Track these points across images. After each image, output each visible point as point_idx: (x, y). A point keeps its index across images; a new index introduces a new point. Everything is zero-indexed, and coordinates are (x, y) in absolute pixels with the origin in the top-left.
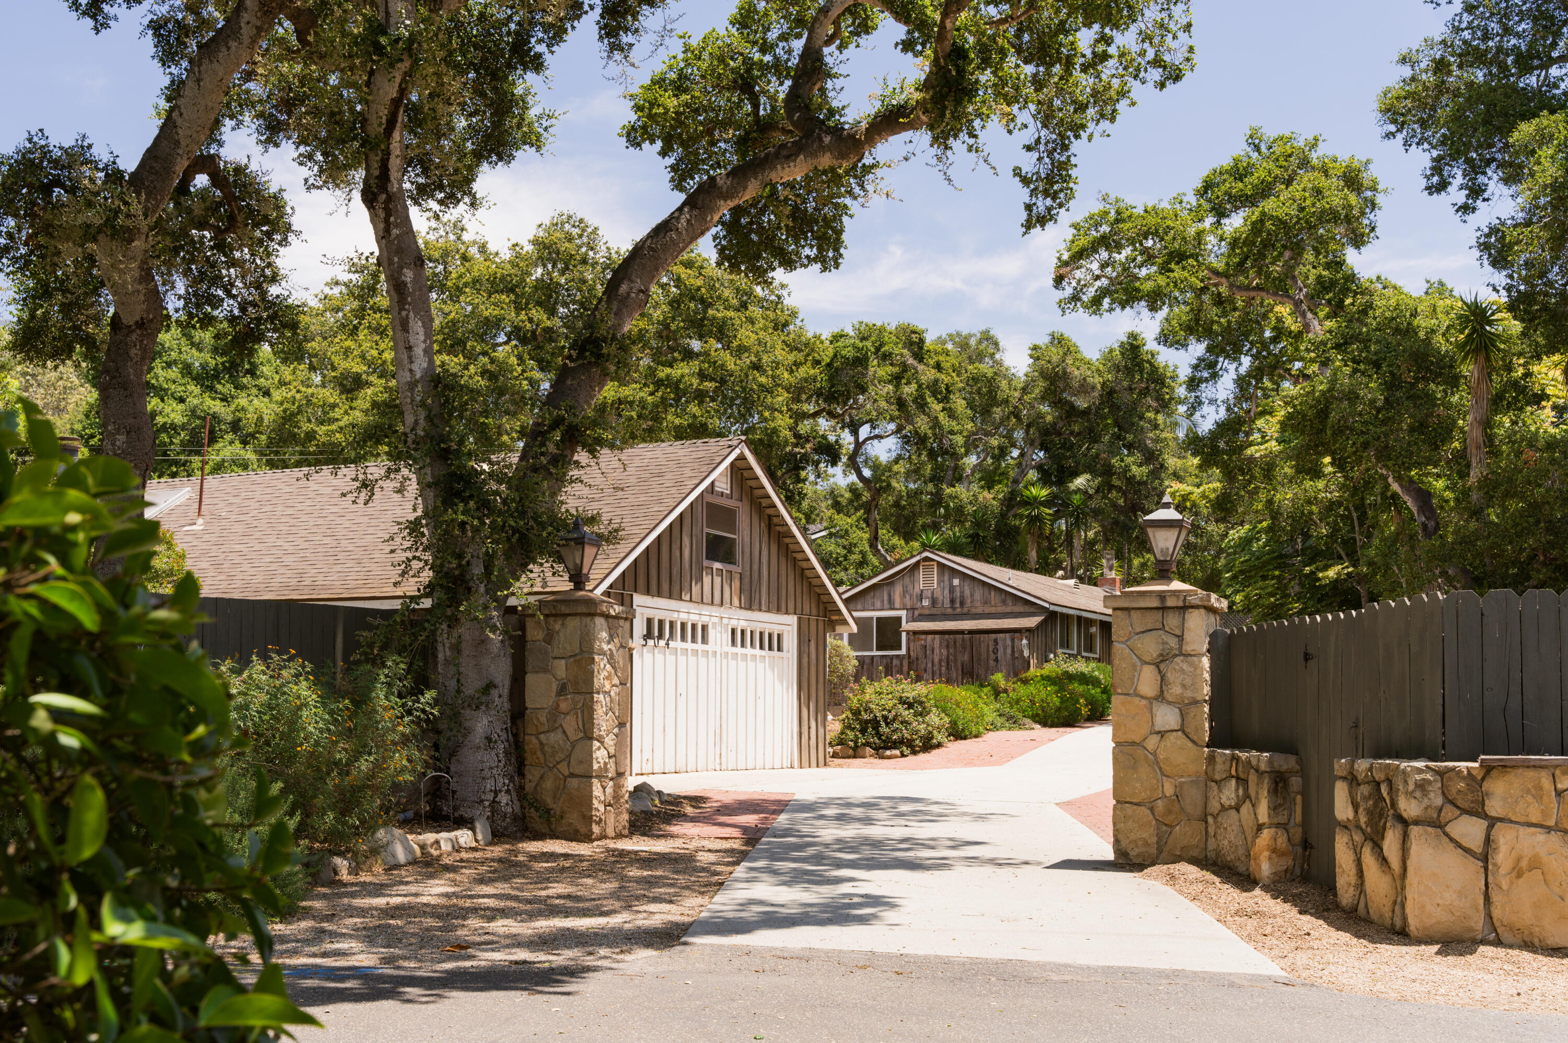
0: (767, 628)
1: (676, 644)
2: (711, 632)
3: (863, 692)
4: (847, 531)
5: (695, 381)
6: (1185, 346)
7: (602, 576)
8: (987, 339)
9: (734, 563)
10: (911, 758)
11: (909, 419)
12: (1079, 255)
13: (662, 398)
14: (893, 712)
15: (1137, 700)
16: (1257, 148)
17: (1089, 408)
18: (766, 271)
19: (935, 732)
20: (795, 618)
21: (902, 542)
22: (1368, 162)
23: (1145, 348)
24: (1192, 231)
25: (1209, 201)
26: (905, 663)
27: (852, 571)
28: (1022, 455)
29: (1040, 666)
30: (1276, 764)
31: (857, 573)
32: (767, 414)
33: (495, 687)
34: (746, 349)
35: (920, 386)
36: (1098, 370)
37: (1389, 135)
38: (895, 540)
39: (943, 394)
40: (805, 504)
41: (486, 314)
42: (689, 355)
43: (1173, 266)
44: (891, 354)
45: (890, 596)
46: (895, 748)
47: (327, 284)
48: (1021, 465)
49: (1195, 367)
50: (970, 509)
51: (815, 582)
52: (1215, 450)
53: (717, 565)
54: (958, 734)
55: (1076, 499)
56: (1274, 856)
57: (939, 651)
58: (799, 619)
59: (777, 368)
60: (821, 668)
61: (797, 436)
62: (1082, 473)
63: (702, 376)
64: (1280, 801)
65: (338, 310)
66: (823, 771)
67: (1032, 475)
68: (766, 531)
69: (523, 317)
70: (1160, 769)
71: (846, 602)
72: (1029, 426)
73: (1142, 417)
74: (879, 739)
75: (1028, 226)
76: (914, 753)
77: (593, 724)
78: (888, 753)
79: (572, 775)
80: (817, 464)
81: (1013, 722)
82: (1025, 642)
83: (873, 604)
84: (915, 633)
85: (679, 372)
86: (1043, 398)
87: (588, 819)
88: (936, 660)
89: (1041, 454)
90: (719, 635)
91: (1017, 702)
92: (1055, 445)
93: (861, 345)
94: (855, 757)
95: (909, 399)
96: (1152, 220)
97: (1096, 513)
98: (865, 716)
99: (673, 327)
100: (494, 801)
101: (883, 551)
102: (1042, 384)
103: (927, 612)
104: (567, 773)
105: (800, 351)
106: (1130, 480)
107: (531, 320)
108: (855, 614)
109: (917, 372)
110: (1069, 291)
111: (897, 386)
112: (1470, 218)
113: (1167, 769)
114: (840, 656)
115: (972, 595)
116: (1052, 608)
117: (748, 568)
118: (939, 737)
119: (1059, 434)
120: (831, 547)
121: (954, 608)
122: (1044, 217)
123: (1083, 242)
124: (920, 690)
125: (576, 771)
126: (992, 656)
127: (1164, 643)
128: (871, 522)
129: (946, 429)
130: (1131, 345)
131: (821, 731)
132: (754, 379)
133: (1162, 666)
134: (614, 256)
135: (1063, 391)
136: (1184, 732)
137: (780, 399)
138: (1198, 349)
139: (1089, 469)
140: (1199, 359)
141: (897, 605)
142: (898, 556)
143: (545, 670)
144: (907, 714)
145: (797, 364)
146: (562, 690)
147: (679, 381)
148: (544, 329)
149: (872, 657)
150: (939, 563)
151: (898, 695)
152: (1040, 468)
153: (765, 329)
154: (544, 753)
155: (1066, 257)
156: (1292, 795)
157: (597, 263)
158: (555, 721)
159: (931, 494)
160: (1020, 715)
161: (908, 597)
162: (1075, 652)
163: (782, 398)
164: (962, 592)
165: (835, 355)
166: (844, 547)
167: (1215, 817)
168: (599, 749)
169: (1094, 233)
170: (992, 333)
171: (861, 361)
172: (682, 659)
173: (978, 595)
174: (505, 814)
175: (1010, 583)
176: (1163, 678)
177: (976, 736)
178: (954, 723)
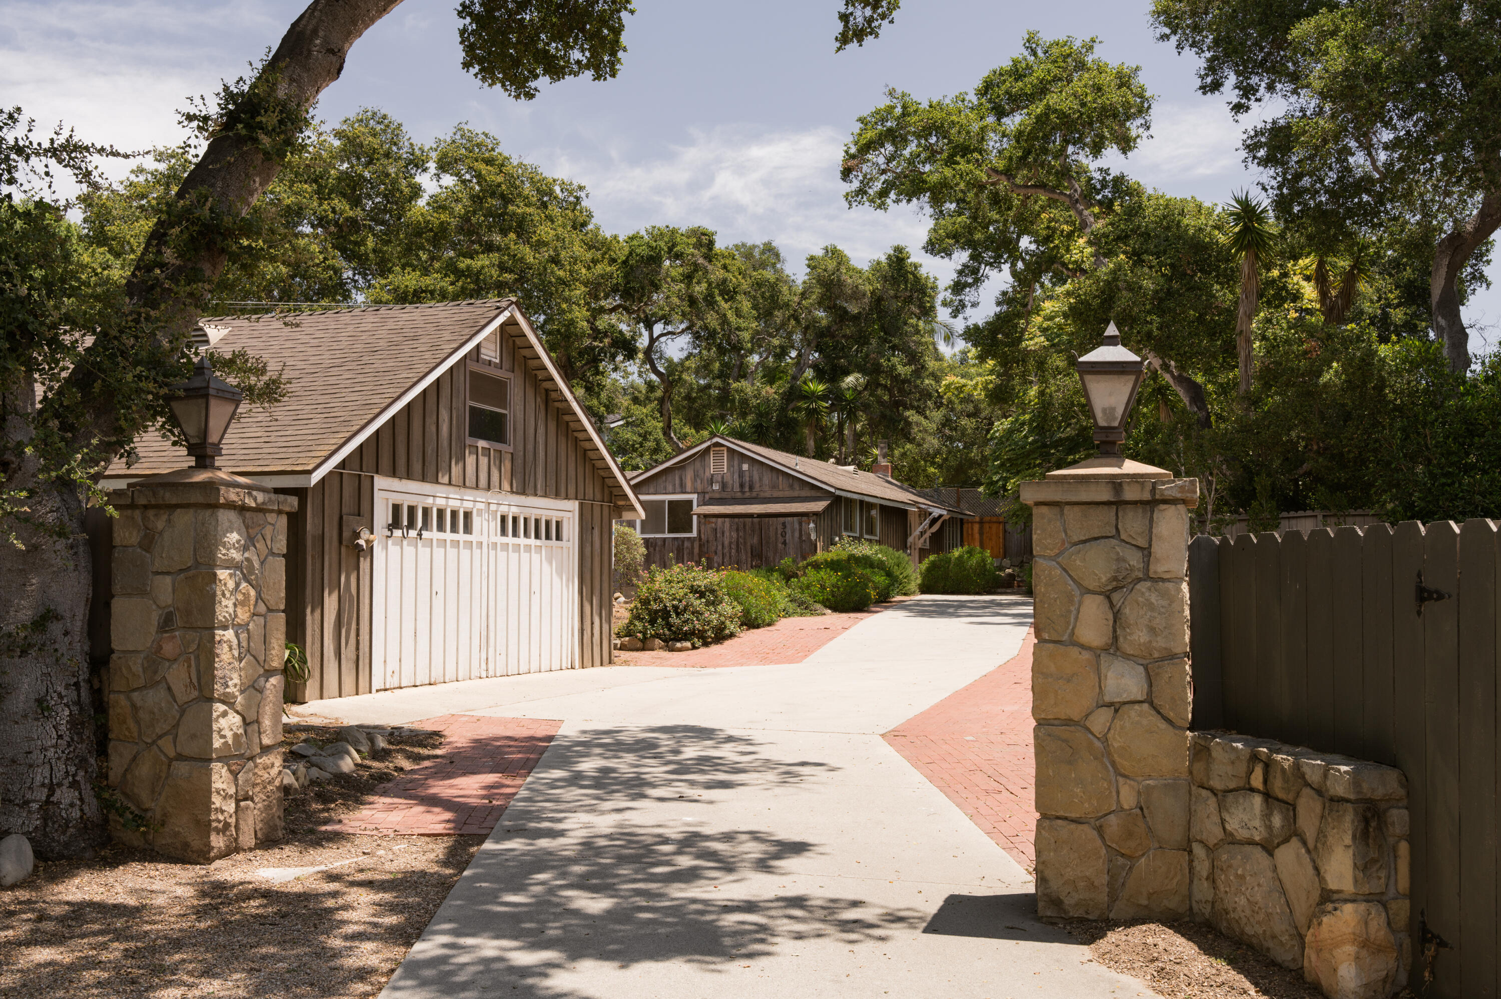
0: (544, 515)
1: (432, 534)
2: (476, 521)
3: (653, 581)
4: (642, 421)
5: (495, 272)
6: (949, 255)
7: (326, 453)
8: (769, 250)
9: (505, 442)
10: (703, 650)
11: (700, 316)
12: (866, 148)
13: (462, 287)
14: (684, 602)
15: (1074, 651)
16: (1034, 53)
17: (860, 313)
18: (527, 80)
19: (728, 623)
20: (577, 503)
21: (693, 431)
22: (1137, 69)
23: (909, 261)
24: (975, 127)
25: (990, 101)
26: (696, 545)
27: (647, 457)
28: (799, 355)
29: (826, 549)
30: (1365, 786)
31: (651, 459)
32: (564, 306)
33: (58, 618)
34: (546, 244)
35: (710, 284)
36: (868, 279)
37: (1164, 37)
38: (686, 429)
39: (730, 294)
40: (603, 395)
41: (288, 202)
42: (489, 248)
43: (958, 158)
44: (682, 253)
45: (681, 480)
46: (686, 640)
47: (132, 172)
48: (800, 363)
49: (960, 273)
50: (754, 402)
51: (599, 464)
52: (995, 342)
53: (482, 444)
54: (750, 623)
55: (848, 395)
56: (1364, 953)
57: (729, 535)
58: (581, 506)
59: (575, 263)
60: (606, 558)
61: (594, 329)
62: (853, 372)
63: (502, 268)
64: (1373, 854)
65: (143, 196)
66: (607, 670)
67: (809, 373)
68: (543, 407)
69: (325, 206)
70: (1113, 764)
71: (636, 488)
72: (807, 328)
73: (906, 324)
74: (669, 630)
75: (844, 40)
76: (706, 644)
77: (214, 677)
78: (678, 645)
79: (180, 757)
80: (613, 357)
81: (804, 608)
82: (812, 525)
83: (665, 488)
84: (706, 516)
85: (480, 263)
86: (820, 303)
87: (205, 827)
88: (726, 543)
89: (817, 355)
90: (485, 524)
91: (808, 587)
92: (828, 347)
93: (654, 244)
94: (643, 649)
95: (700, 297)
96: (938, 115)
97: (866, 407)
98: (655, 606)
99: (474, 220)
100: (48, 802)
101: (675, 439)
102: (818, 290)
103: (717, 496)
104: (172, 754)
105: (598, 249)
106: (896, 378)
107: (334, 211)
108: (642, 497)
109: (707, 272)
110: (856, 184)
111: (689, 285)
112: (1241, 117)
113: (1124, 764)
114: (627, 543)
115: (761, 480)
116: (838, 493)
117: (521, 448)
118: (731, 627)
119: (833, 336)
120: (628, 435)
121: (743, 492)
122: (862, 30)
123: (870, 135)
124: (713, 577)
125: (187, 752)
126: (781, 539)
127: (1120, 559)
128: (664, 412)
129: (734, 325)
130: (897, 257)
131: (606, 627)
132: (552, 272)
133: (1116, 597)
134: (418, 152)
135: (838, 297)
136: (1151, 704)
137: (578, 292)
138: (962, 257)
139: (861, 369)
140: (963, 265)
141: (688, 489)
142: (689, 444)
143: (142, 592)
144: (698, 603)
145: (595, 262)
146: (166, 623)
147: (479, 272)
148: (347, 219)
149: (665, 539)
150: (729, 449)
151: (689, 583)
152: (815, 366)
153: (564, 226)
154: (138, 722)
155: (853, 150)
156: (1391, 840)
157: (400, 158)
158: (155, 672)
159: (719, 389)
160: (811, 601)
161: (699, 481)
162: (857, 535)
163: (580, 291)
164: (751, 477)
165: (631, 254)
166: (640, 435)
167: (1211, 850)
168: (224, 714)
169: (879, 127)
170: (774, 244)
171: (654, 260)
172: (439, 552)
173: (766, 480)
174: (68, 821)
175: (798, 468)
176: (1117, 615)
177: (769, 625)
178: (746, 612)
